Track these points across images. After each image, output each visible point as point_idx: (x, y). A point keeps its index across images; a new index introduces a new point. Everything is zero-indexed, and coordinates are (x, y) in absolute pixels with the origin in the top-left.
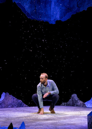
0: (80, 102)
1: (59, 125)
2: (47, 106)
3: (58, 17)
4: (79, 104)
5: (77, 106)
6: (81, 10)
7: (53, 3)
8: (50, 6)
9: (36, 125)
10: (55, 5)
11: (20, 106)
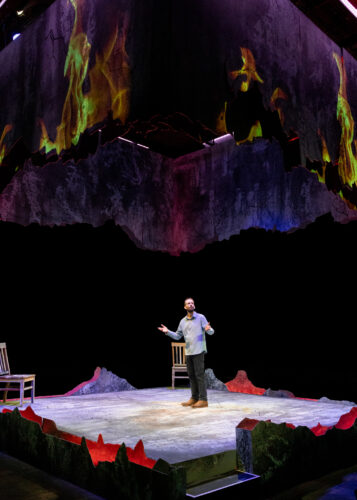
0: (218, 383)
1: (192, 438)
2: (166, 388)
3: (184, 247)
4: (216, 385)
5: (213, 388)
6: (221, 239)
7: (177, 225)
8: (172, 229)
9: (158, 439)
10: (180, 227)
11: (122, 388)
